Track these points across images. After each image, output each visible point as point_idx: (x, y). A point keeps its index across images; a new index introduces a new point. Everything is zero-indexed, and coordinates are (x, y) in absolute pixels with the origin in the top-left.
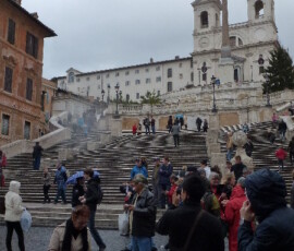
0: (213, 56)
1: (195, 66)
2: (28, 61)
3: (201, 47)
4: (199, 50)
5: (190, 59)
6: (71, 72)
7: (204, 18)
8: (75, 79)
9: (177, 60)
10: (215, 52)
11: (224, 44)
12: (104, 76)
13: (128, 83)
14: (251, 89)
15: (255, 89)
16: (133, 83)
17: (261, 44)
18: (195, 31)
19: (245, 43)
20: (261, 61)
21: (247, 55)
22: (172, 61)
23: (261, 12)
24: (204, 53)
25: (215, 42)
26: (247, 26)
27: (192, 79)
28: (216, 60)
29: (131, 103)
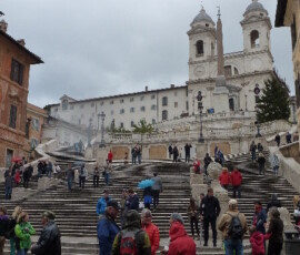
0: (209, 85)
1: (190, 95)
2: (13, 88)
3: (196, 75)
4: (195, 78)
5: (185, 88)
6: (65, 99)
7: (200, 47)
8: (69, 106)
9: (173, 88)
10: (211, 80)
11: (220, 73)
12: (98, 103)
13: (123, 111)
14: (244, 119)
15: (249, 118)
16: (127, 111)
17: (256, 74)
18: (190, 59)
19: (241, 72)
20: (257, 90)
21: (243, 85)
22: (167, 90)
23: (257, 41)
24: (199, 82)
25: (211, 71)
26: (243, 55)
27: (187, 108)
28: (211, 89)
29: (124, 131)
